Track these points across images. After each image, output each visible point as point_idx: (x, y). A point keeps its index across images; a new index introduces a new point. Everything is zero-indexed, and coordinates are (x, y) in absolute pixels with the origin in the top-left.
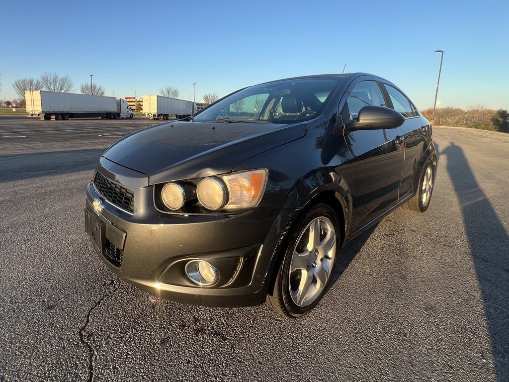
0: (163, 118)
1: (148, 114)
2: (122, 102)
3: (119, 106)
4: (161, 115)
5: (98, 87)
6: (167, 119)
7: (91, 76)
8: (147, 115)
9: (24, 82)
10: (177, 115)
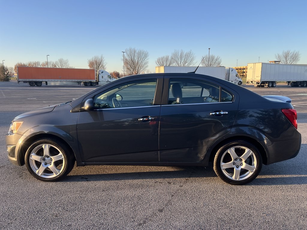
0: (268, 86)
1: (252, 82)
2: (231, 71)
3: (228, 74)
4: (266, 82)
5: (215, 58)
6: (272, 86)
7: (209, 49)
8: (250, 82)
9: (162, 59)
10: (289, 82)
